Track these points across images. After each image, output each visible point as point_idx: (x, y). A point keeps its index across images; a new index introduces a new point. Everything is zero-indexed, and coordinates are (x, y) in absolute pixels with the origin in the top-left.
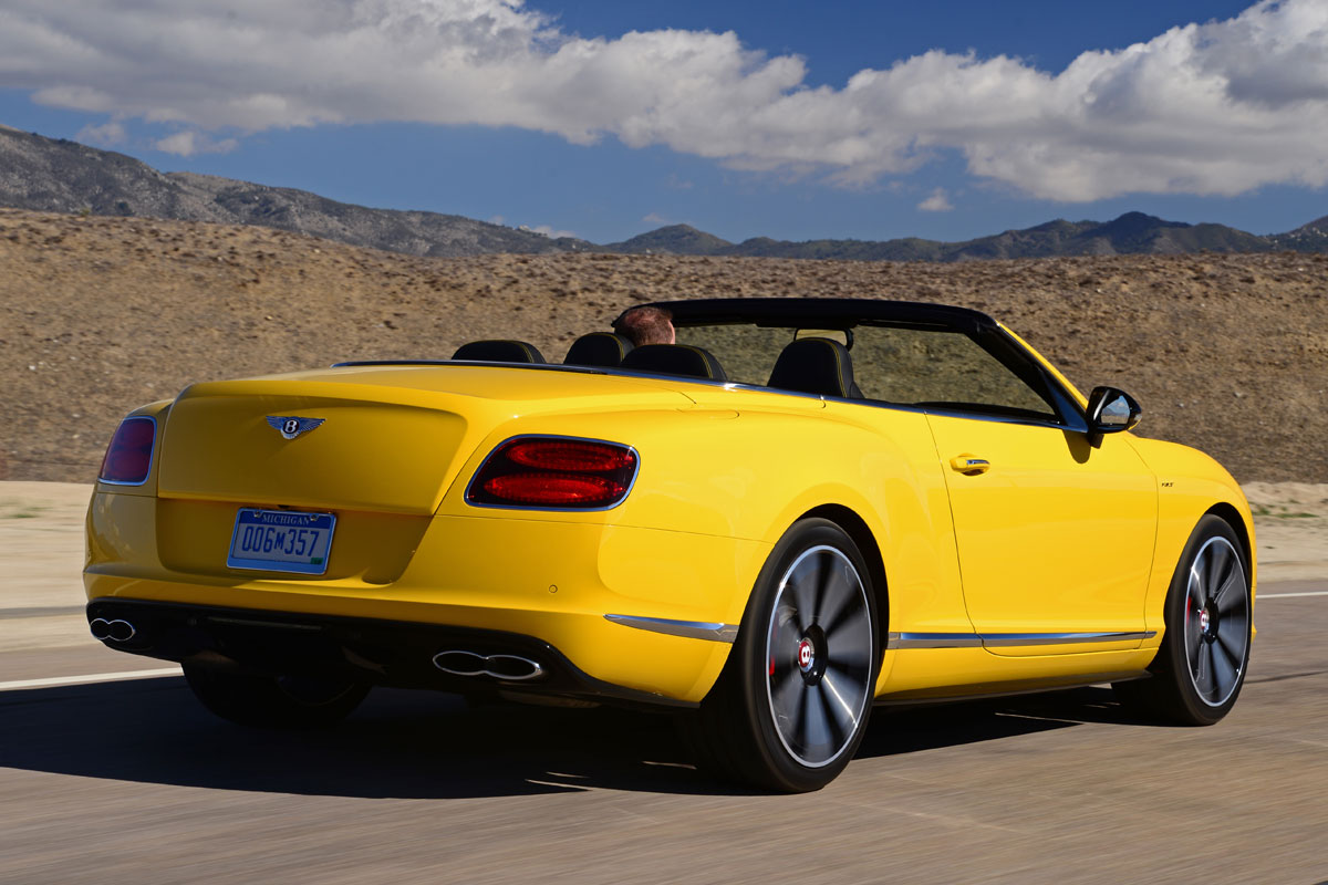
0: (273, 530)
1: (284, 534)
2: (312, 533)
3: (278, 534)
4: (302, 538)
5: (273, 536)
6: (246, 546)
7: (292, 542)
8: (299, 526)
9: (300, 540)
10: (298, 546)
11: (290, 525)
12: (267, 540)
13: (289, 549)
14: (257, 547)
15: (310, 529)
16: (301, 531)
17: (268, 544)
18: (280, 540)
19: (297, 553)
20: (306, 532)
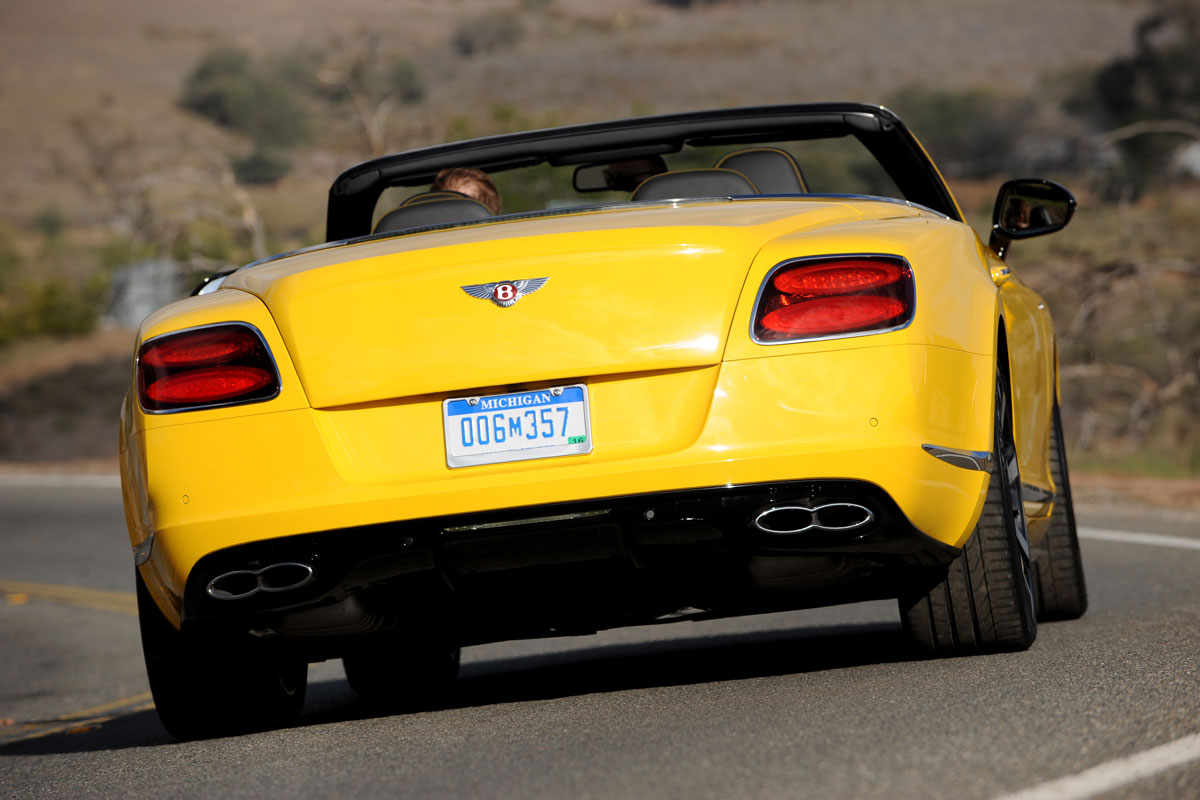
0: (502, 417)
1: (519, 418)
2: (559, 410)
3: (511, 420)
4: (545, 418)
5: (504, 423)
6: (468, 440)
7: (534, 425)
8: (537, 405)
9: (544, 421)
10: (546, 428)
11: (524, 406)
12: (496, 429)
13: (532, 434)
14: (483, 439)
15: (554, 407)
16: (543, 411)
17: (499, 433)
18: (515, 425)
19: (545, 435)
20: (549, 410)
